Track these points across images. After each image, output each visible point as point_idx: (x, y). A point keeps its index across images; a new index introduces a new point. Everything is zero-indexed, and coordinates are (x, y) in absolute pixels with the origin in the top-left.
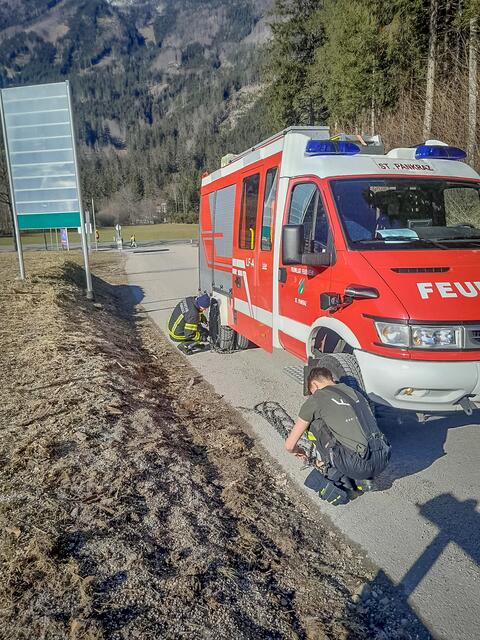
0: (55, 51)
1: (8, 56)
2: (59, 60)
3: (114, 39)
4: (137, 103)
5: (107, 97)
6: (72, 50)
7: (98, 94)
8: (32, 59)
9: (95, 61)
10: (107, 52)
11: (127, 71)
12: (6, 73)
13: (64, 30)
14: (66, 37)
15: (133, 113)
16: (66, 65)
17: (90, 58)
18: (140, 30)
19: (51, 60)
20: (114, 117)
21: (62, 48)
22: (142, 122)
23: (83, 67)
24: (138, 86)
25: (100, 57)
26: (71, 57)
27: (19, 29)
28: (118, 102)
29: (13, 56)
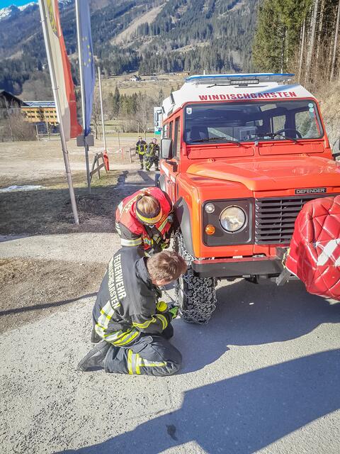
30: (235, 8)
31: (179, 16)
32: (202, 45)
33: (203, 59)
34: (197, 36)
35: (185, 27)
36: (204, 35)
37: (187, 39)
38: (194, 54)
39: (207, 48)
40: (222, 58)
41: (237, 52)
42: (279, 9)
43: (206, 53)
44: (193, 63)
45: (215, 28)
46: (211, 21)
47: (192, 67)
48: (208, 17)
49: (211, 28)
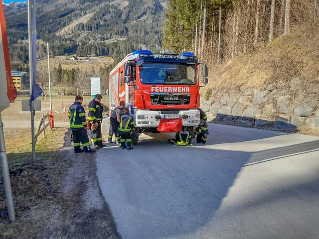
0: (122, 13)
1: (101, 15)
2: (123, 17)
3: (149, 8)
4: (156, 37)
5: (143, 34)
6: (130, 12)
7: (139, 32)
8: (111, 17)
9: (139, 18)
10: (145, 13)
11: (153, 22)
12: (100, 22)
13: (127, 3)
14: (127, 7)
15: (154, 41)
16: (126, 19)
17: (137, 16)
18: (161, 3)
19: (120, 17)
20: (145, 43)
21: (125, 11)
22: (157, 46)
23: (133, 20)
24: (157, 29)
25: (141, 16)
26: (128, 15)
27: (107, 3)
28: (147, 36)
29: (104, 15)
30: (142, 19)
31: (105, 21)
32: (121, 39)
33: (122, 48)
34: (117, 33)
35: (109, 28)
36: (122, 33)
37: (111, 35)
38: (116, 45)
39: (125, 41)
40: (135, 48)
41: (144, 45)
42: (180, 16)
43: (124, 44)
44: (115, 50)
45: (130, 29)
46: (126, 25)
47: (115, 53)
48: (125, 22)
49: (127, 29)
